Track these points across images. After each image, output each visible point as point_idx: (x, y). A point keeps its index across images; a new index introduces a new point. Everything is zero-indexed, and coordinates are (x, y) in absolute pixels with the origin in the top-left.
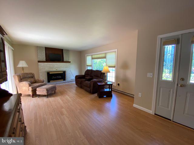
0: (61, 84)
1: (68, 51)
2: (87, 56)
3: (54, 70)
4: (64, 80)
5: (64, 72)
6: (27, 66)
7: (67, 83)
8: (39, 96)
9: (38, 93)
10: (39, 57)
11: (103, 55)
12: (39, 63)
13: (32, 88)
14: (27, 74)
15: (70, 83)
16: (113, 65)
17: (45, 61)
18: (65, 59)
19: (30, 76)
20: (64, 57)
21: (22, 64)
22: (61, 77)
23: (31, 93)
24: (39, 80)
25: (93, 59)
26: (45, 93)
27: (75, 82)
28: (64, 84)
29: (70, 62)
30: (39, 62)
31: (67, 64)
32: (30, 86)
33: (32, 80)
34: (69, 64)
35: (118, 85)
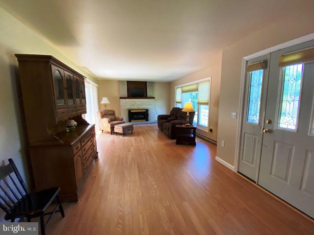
0: (142, 125)
1: (152, 83)
2: (177, 88)
3: (136, 108)
4: (147, 120)
5: (147, 110)
6: (109, 103)
7: (149, 125)
8: (117, 134)
9: (116, 130)
10: (121, 92)
11: (194, 87)
12: (121, 100)
13: (111, 125)
14: (108, 111)
15: (152, 125)
16: (206, 101)
17: (127, 96)
18: (149, 94)
19: (110, 113)
20: (148, 92)
21: (105, 101)
22: (143, 117)
23: (110, 130)
24: (118, 118)
25: (183, 92)
26: (121, 131)
27: (157, 124)
28: (146, 125)
29: (154, 98)
30: (121, 98)
31: (151, 100)
32: (109, 122)
33: (113, 117)
34: (153, 100)
35: (211, 130)
